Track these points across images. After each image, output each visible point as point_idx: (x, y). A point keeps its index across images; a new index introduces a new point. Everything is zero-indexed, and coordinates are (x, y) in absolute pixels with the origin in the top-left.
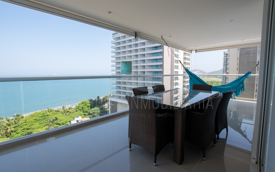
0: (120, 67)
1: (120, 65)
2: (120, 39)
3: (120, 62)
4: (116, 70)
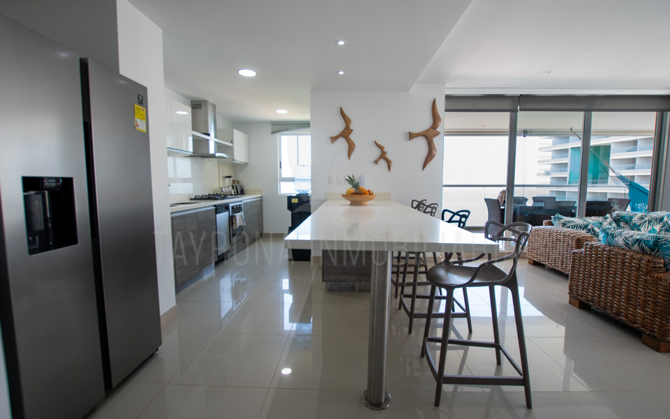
0: (567, 164)
3: (566, 151)
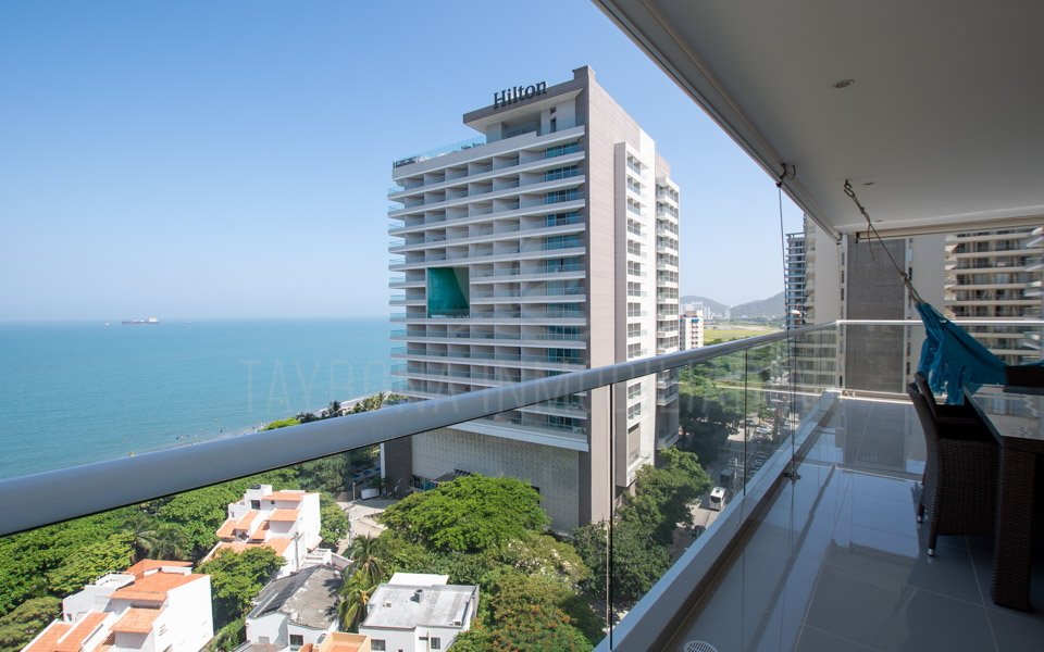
0: (423, 289)
1: (424, 279)
2: (423, 184)
3: (422, 271)
4: (407, 299)
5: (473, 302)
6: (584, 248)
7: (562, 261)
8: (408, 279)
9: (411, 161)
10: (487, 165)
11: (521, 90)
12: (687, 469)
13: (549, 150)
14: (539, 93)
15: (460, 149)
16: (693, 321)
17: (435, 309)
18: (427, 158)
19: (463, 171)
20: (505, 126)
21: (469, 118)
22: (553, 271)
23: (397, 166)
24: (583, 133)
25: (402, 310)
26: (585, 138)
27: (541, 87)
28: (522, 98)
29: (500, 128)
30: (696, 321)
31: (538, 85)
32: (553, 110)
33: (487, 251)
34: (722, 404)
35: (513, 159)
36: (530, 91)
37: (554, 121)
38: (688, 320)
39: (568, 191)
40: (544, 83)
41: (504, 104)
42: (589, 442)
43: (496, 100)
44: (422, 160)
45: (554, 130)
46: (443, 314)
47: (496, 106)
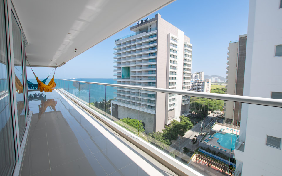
0: (121, 72)
1: (121, 70)
2: (121, 46)
3: (121, 68)
4: (117, 74)
5: (131, 76)
6: (156, 62)
7: (152, 65)
8: (118, 70)
9: (119, 40)
10: (135, 41)
11: (143, 21)
12: (186, 122)
13: (149, 36)
14: (147, 21)
15: (129, 37)
16: (207, 82)
17: (123, 77)
18: (122, 39)
19: (130, 42)
20: (140, 30)
21: (131, 29)
22: (149, 68)
23: (116, 41)
24: (157, 32)
25: (116, 77)
26: (157, 33)
27: (147, 20)
28: (143, 23)
29: (139, 31)
30: (208, 83)
31: (147, 19)
32: (151, 26)
33: (135, 63)
34: (208, 106)
35: (141, 39)
36: (145, 21)
37: (151, 28)
38: (206, 82)
39: (154, 47)
40: (148, 19)
41: (139, 25)
42: (156, 112)
43: (137, 24)
44: (121, 39)
45: (151, 31)
46: (125, 78)
47: (137, 25)
